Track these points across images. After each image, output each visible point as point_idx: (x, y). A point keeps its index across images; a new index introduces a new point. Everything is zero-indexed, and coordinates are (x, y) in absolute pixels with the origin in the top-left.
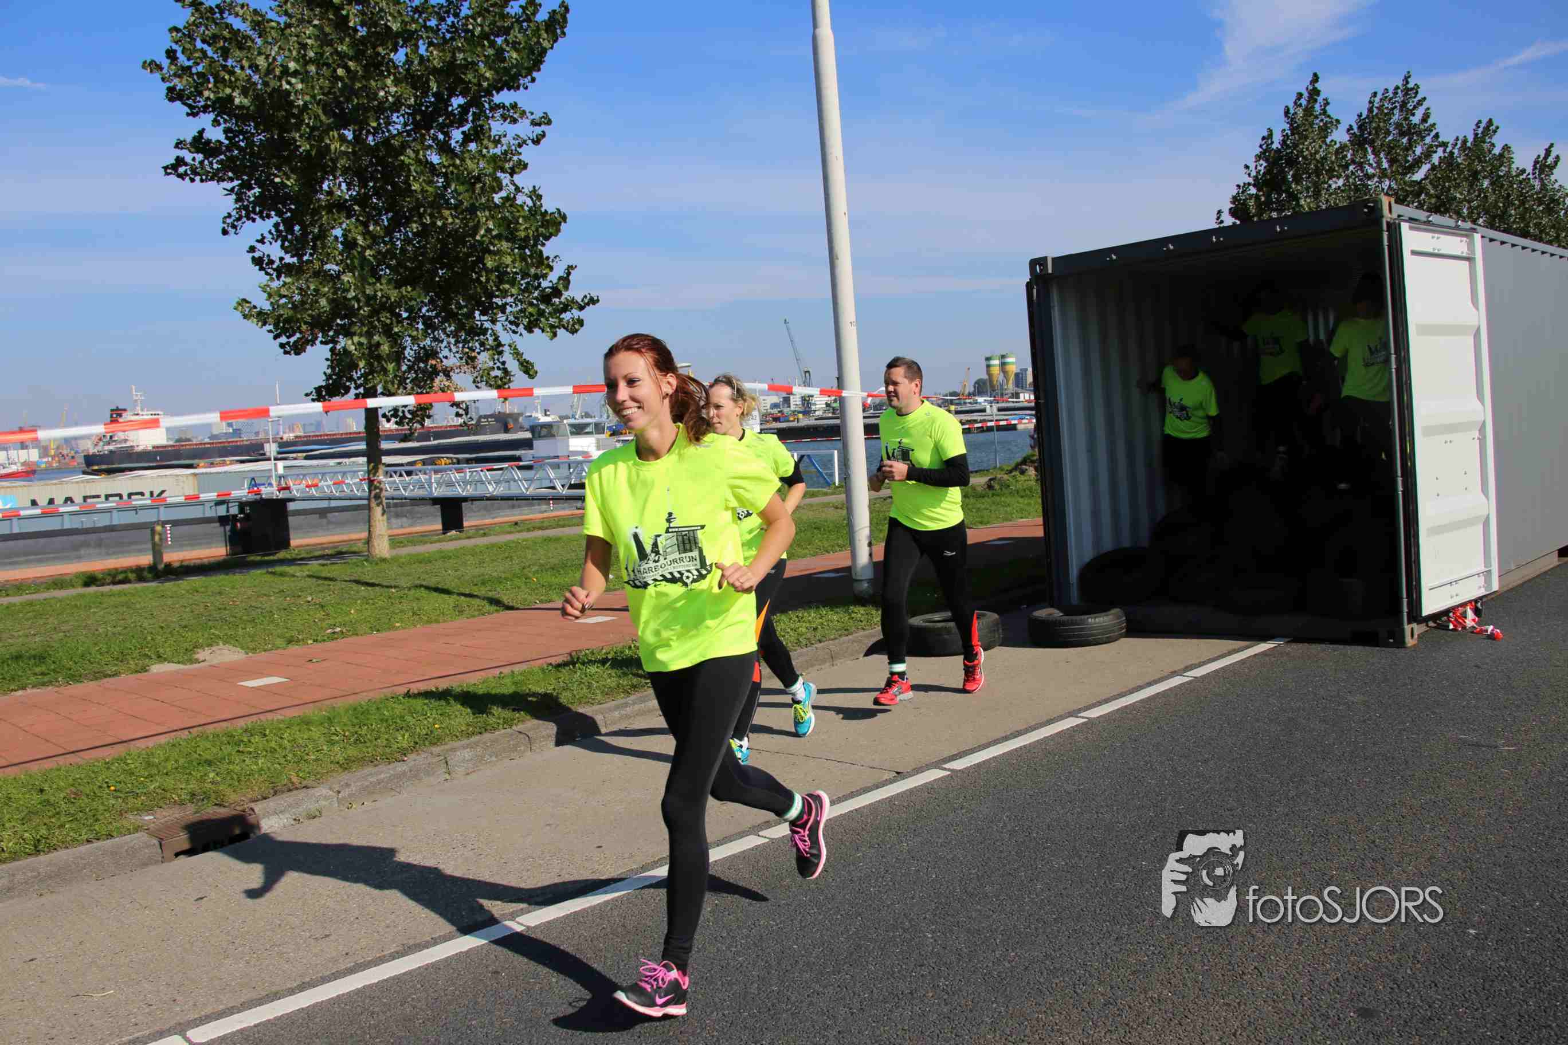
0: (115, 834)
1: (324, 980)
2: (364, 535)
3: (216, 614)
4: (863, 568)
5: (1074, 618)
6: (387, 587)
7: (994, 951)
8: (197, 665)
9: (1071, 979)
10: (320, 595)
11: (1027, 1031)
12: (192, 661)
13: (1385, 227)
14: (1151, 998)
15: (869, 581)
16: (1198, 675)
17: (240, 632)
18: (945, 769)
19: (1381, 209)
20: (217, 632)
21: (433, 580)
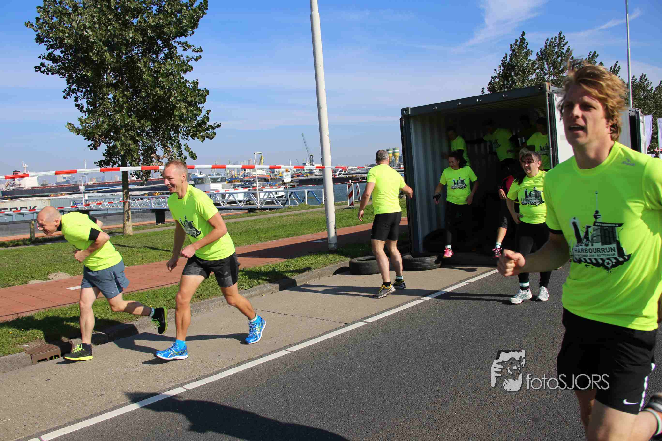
0: (11, 353)
1: (101, 413)
2: (122, 225)
3: (57, 259)
4: (333, 238)
5: (420, 258)
6: (132, 247)
7: (383, 397)
8: (48, 281)
9: (415, 408)
11: (396, 430)
12: (46, 279)
13: (547, 95)
14: (448, 415)
15: (335, 244)
16: (471, 282)
17: (68, 266)
18: (365, 322)
19: (546, 88)
20: (58, 267)
21: (151, 244)
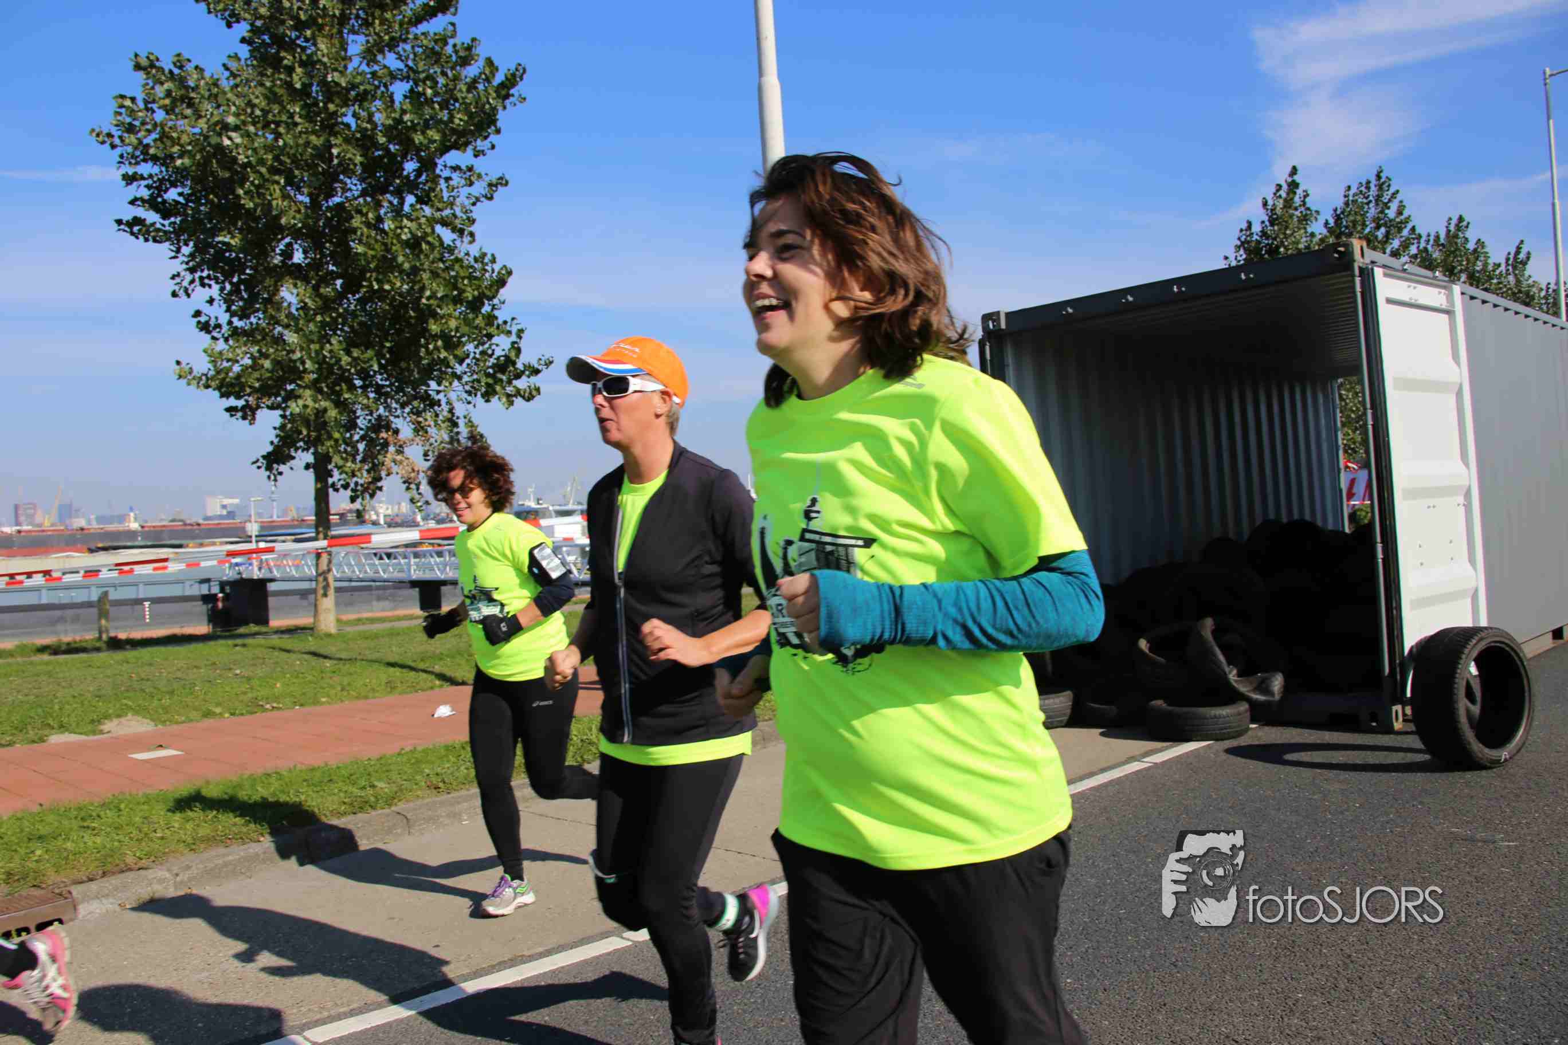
3: (136, 685)
8: (99, 737)
10: (251, 669)
12: (94, 732)
13: (1357, 272)
16: (1159, 761)
17: (156, 703)
19: (1352, 254)
20: (130, 703)
21: (375, 656)
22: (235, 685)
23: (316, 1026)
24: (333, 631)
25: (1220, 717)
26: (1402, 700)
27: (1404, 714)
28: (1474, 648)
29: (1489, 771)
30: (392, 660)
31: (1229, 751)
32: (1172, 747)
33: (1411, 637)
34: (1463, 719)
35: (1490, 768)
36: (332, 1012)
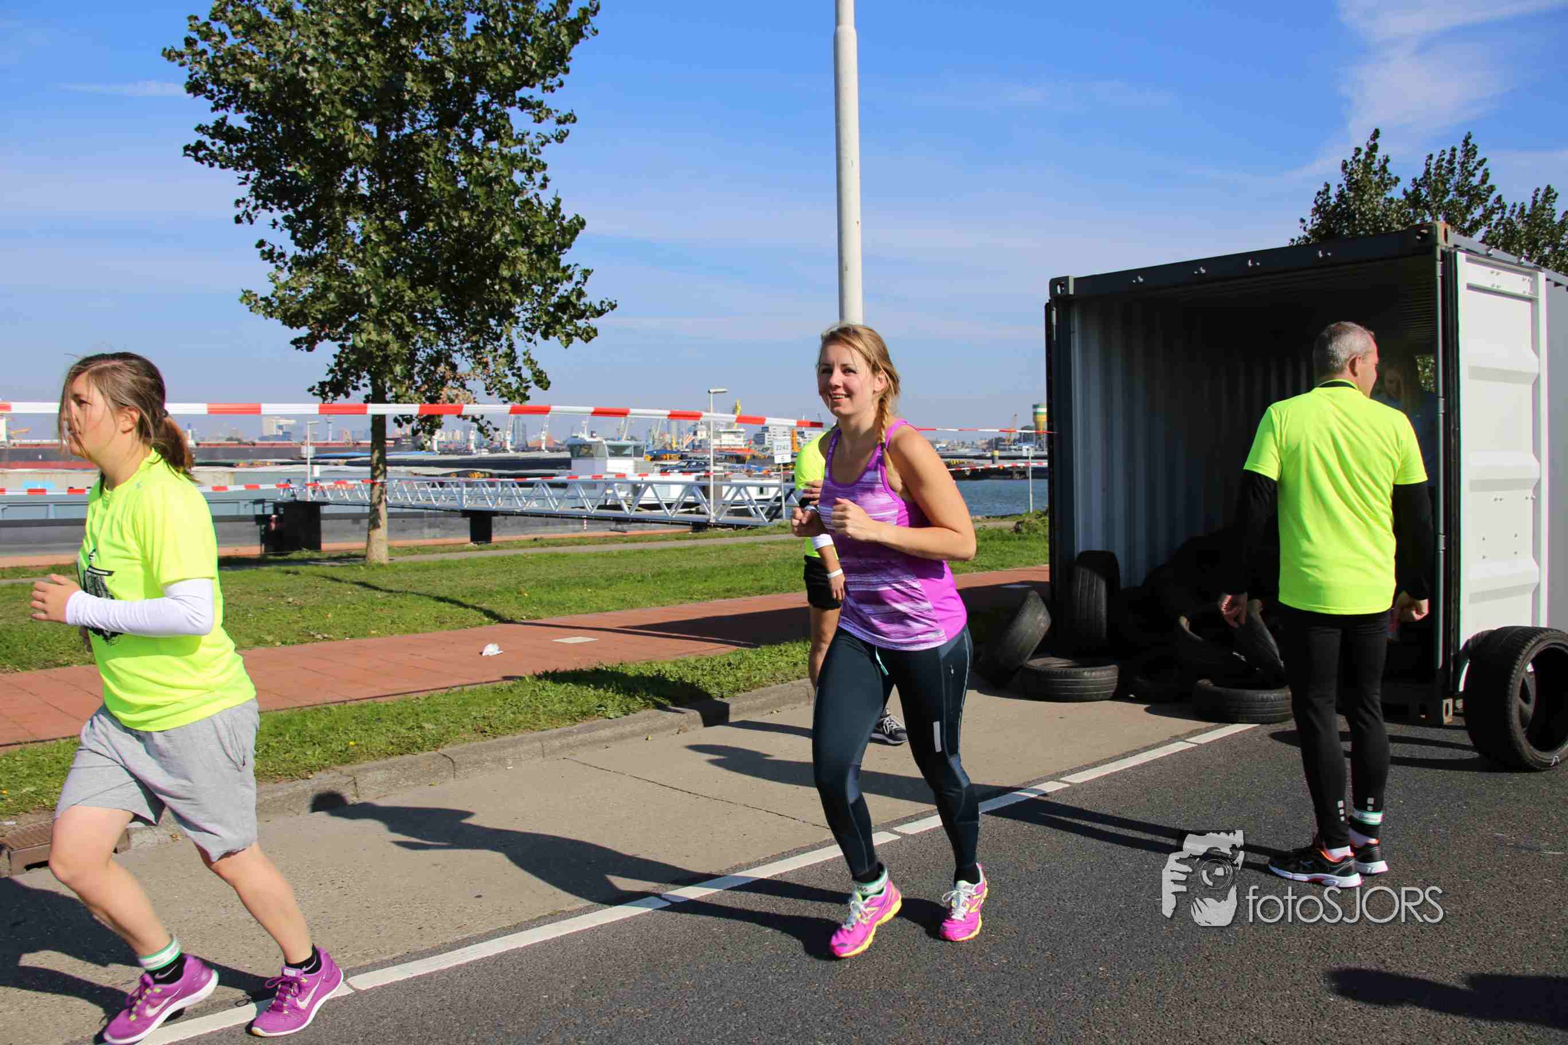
2: (364, 541)
5: (1069, 670)
10: (304, 597)
13: (1439, 256)
16: (1203, 742)
18: (895, 833)
19: (1436, 236)
21: (424, 589)
22: (287, 615)
23: (359, 973)
24: (385, 561)
25: (1267, 700)
26: (1454, 694)
27: (1455, 708)
28: (1532, 649)
29: (1539, 774)
30: (442, 595)
31: (1274, 736)
32: (1217, 728)
33: (1468, 630)
34: (1516, 720)
35: (1540, 771)
36: (376, 960)
